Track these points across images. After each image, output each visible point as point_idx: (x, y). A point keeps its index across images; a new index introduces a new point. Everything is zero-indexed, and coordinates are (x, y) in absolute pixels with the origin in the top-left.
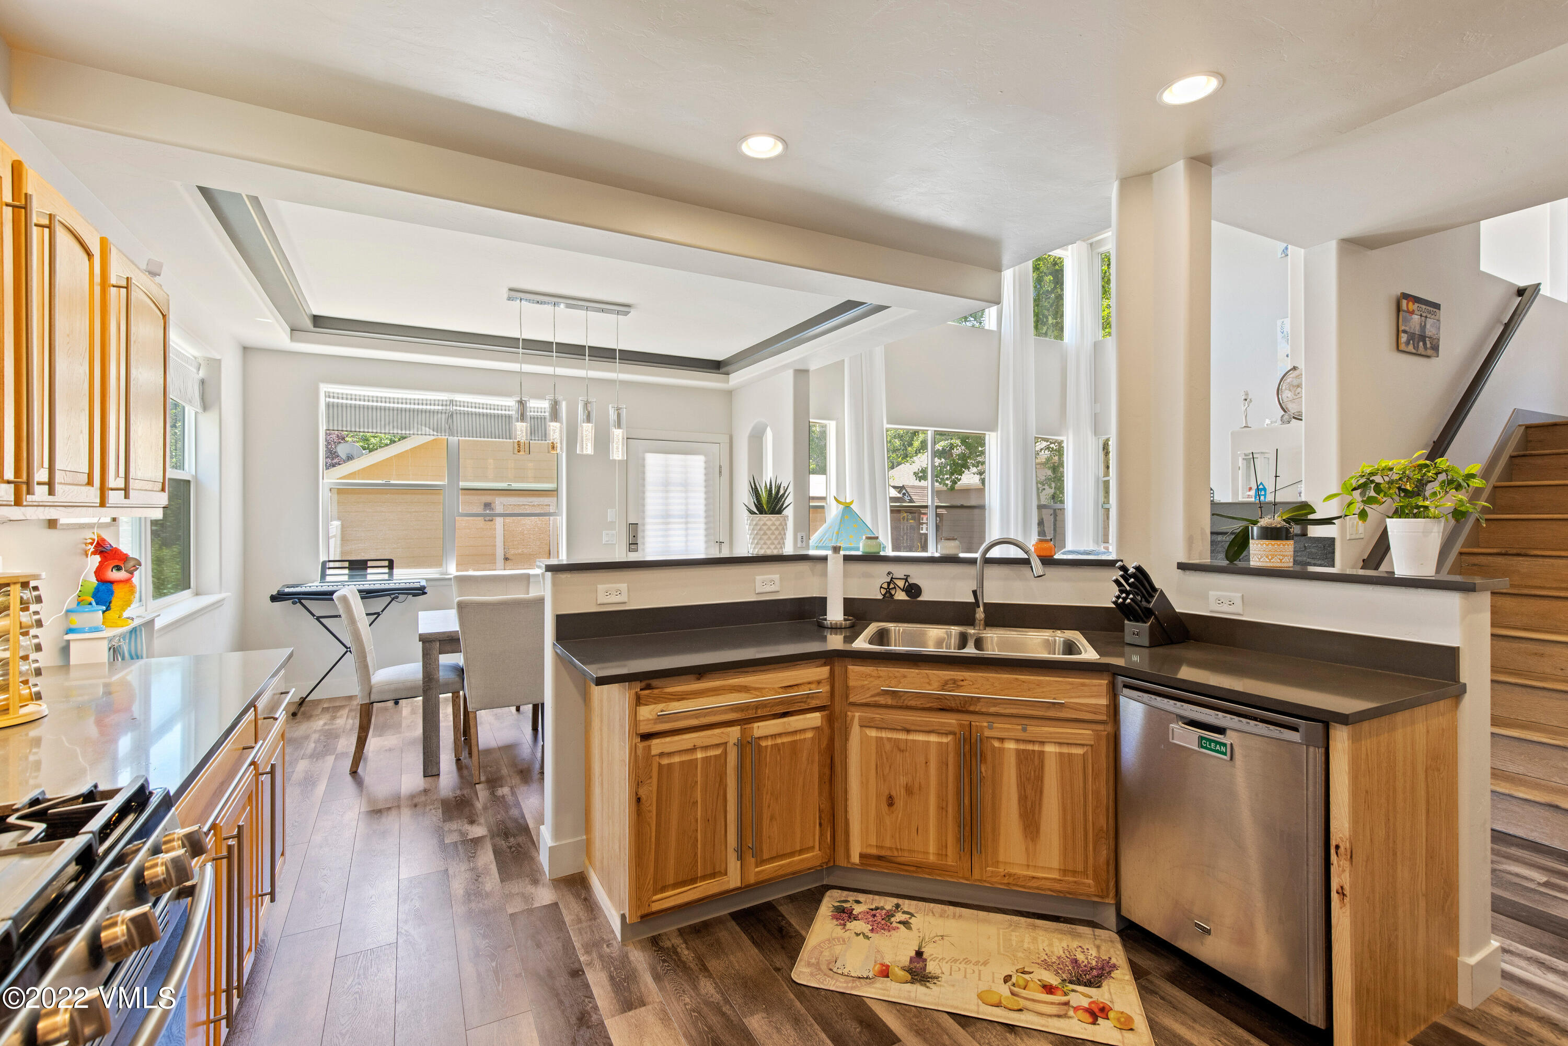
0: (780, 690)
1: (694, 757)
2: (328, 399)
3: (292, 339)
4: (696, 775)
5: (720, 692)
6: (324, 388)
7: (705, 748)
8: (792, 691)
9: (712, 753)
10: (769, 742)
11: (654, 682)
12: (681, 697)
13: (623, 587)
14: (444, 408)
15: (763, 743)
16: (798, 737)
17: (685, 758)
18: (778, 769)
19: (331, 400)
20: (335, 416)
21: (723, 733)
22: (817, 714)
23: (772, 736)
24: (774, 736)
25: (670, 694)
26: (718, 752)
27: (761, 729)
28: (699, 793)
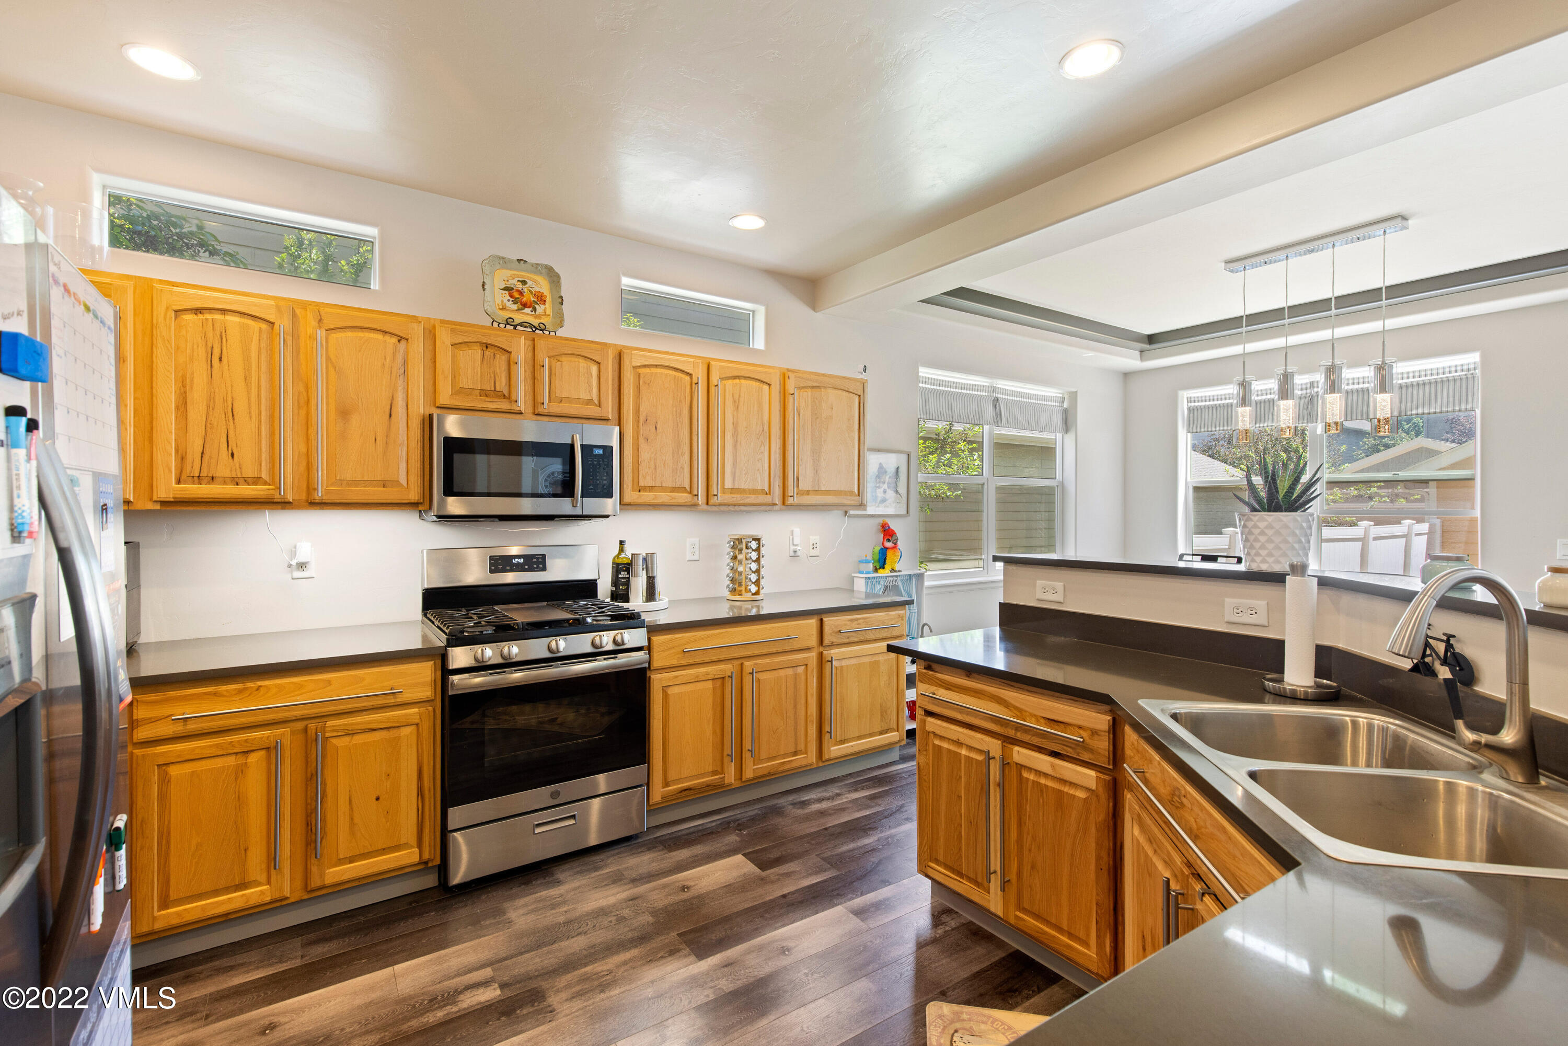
0: (1042, 721)
1: (959, 751)
2: (1189, 404)
3: (1142, 359)
4: (960, 769)
5: (980, 696)
6: (1185, 395)
7: (970, 748)
8: (1057, 727)
9: (974, 755)
10: (1032, 777)
11: (935, 666)
12: (949, 687)
13: (1059, 585)
14: (1304, 392)
15: (1025, 774)
16: (1066, 789)
17: (953, 748)
18: (1041, 814)
19: (1193, 404)
20: (1195, 419)
21: (982, 739)
22: (1092, 773)
23: (1036, 771)
24: (1039, 773)
25: (938, 679)
26: (980, 758)
27: (1020, 754)
28: (963, 790)
